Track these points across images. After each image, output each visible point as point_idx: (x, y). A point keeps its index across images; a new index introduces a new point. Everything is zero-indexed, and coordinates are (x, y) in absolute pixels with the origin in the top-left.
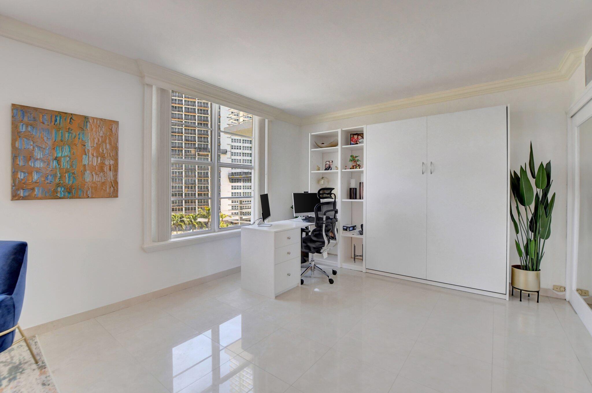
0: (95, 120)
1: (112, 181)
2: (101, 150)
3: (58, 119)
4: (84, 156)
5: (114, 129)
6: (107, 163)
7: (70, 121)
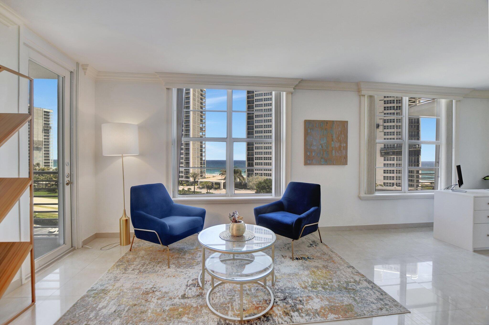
0: (337, 122)
1: (345, 156)
2: (340, 139)
3: (322, 124)
4: (332, 142)
5: (346, 126)
6: (342, 145)
7: (327, 124)
